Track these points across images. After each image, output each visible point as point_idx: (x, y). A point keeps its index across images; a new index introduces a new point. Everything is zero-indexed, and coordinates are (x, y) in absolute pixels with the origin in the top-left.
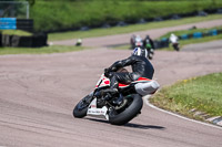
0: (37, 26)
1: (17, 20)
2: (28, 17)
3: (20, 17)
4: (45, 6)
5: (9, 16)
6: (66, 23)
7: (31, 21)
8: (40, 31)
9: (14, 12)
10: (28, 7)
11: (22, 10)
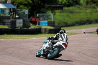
0: (56, 24)
1: (48, 22)
2: (52, 20)
3: (49, 20)
4: (60, 15)
5: (45, 20)
6: (69, 23)
7: (54, 22)
8: (57, 26)
9: (46, 18)
10: (52, 16)
11: (50, 17)
